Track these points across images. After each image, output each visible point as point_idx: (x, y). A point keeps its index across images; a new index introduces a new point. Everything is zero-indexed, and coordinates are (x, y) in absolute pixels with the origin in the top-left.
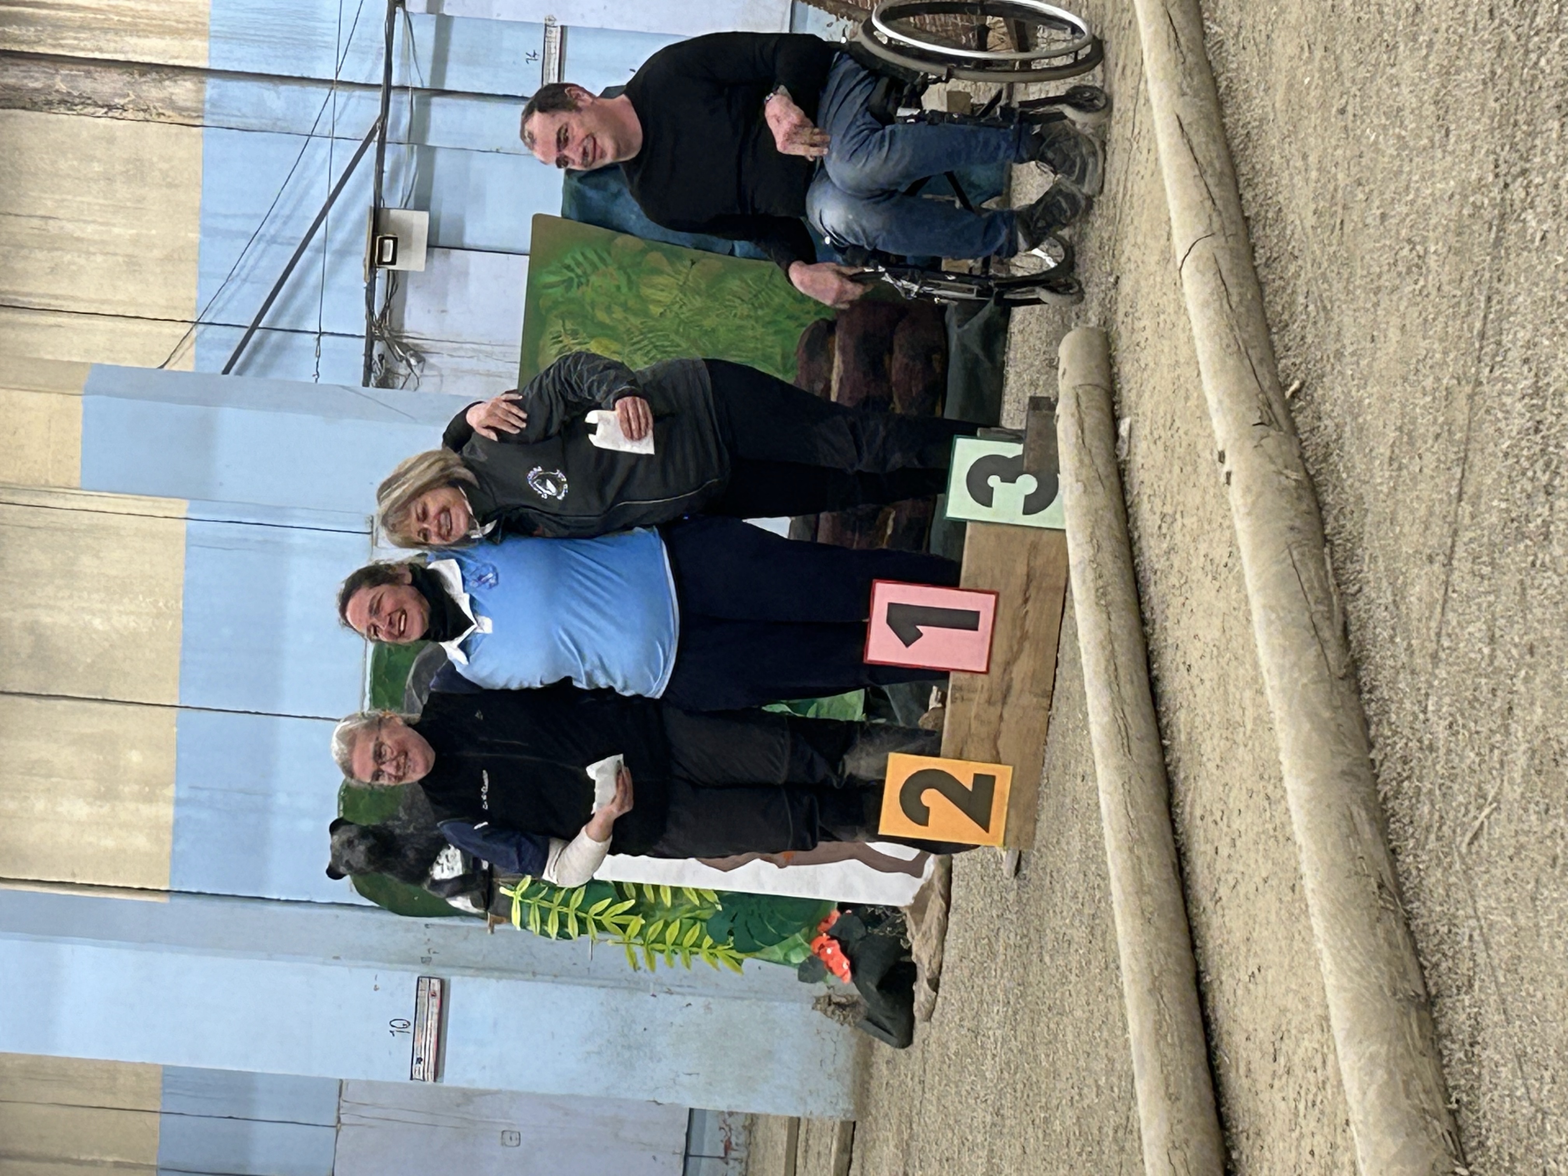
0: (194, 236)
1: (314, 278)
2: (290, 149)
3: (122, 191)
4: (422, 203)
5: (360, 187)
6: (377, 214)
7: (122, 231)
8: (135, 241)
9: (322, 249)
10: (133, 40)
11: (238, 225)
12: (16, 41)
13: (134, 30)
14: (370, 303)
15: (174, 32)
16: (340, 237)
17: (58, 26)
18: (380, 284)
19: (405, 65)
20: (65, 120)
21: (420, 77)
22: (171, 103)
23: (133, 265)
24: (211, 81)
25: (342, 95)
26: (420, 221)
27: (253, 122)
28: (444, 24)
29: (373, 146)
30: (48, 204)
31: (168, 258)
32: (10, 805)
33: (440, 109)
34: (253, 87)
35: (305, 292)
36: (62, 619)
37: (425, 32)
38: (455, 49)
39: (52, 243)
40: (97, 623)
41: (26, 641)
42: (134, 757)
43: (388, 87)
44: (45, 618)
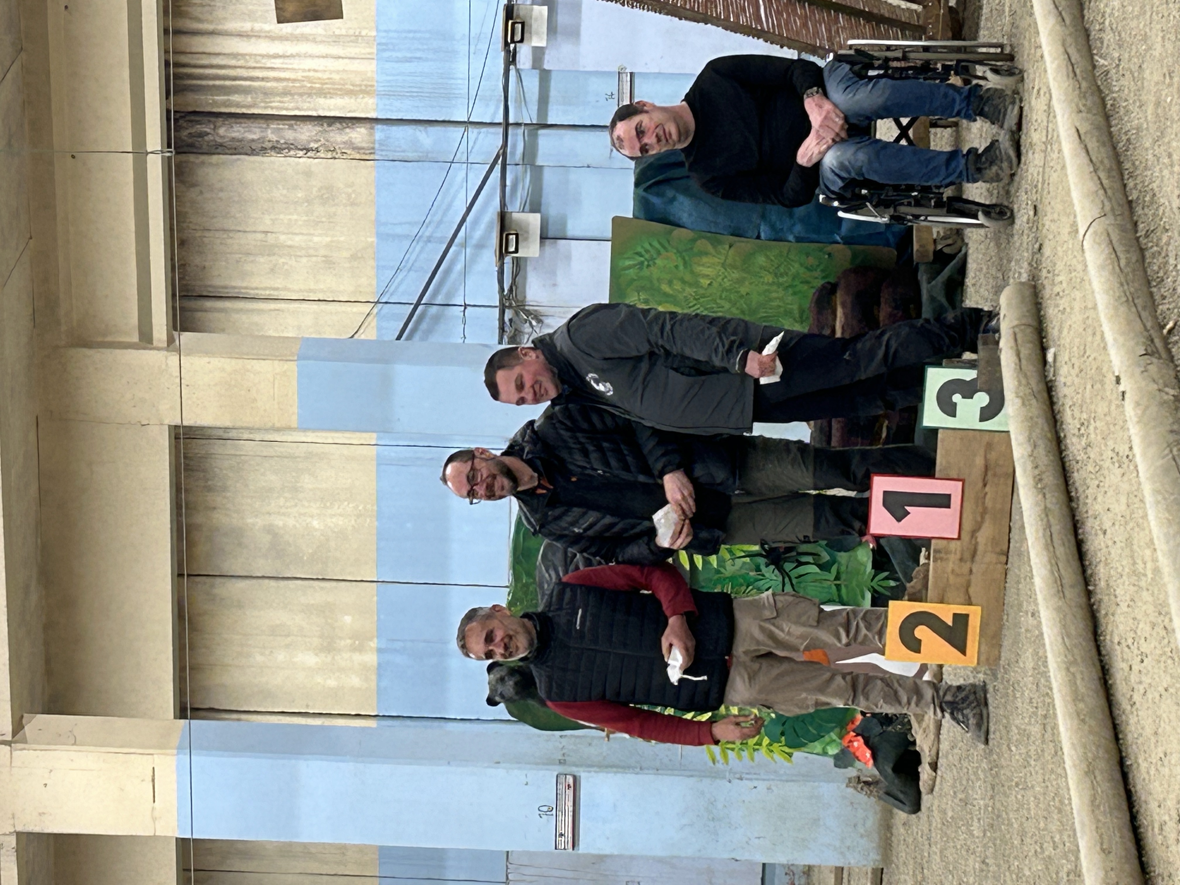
0: (372, 239)
1: (459, 267)
2: (437, 173)
3: (320, 210)
4: (535, 208)
5: (490, 199)
6: (503, 217)
7: (320, 239)
8: (330, 246)
9: (464, 245)
10: (321, 101)
11: (403, 230)
12: (238, 105)
13: (322, 93)
14: (501, 282)
15: (350, 93)
16: (478, 234)
17: (267, 93)
18: (508, 268)
19: (519, 108)
20: (275, 161)
21: (530, 115)
22: (350, 145)
23: (329, 263)
24: (379, 127)
25: (473, 132)
26: (534, 220)
27: (410, 155)
28: (545, 76)
29: (498, 168)
30: (267, 222)
31: (354, 257)
32: (259, 658)
33: (545, 138)
34: (409, 130)
35: (453, 276)
36: (291, 522)
37: (532, 83)
38: (553, 93)
39: (270, 250)
40: (315, 523)
41: (266, 539)
42: (348, 619)
43: (507, 124)
44: (279, 522)
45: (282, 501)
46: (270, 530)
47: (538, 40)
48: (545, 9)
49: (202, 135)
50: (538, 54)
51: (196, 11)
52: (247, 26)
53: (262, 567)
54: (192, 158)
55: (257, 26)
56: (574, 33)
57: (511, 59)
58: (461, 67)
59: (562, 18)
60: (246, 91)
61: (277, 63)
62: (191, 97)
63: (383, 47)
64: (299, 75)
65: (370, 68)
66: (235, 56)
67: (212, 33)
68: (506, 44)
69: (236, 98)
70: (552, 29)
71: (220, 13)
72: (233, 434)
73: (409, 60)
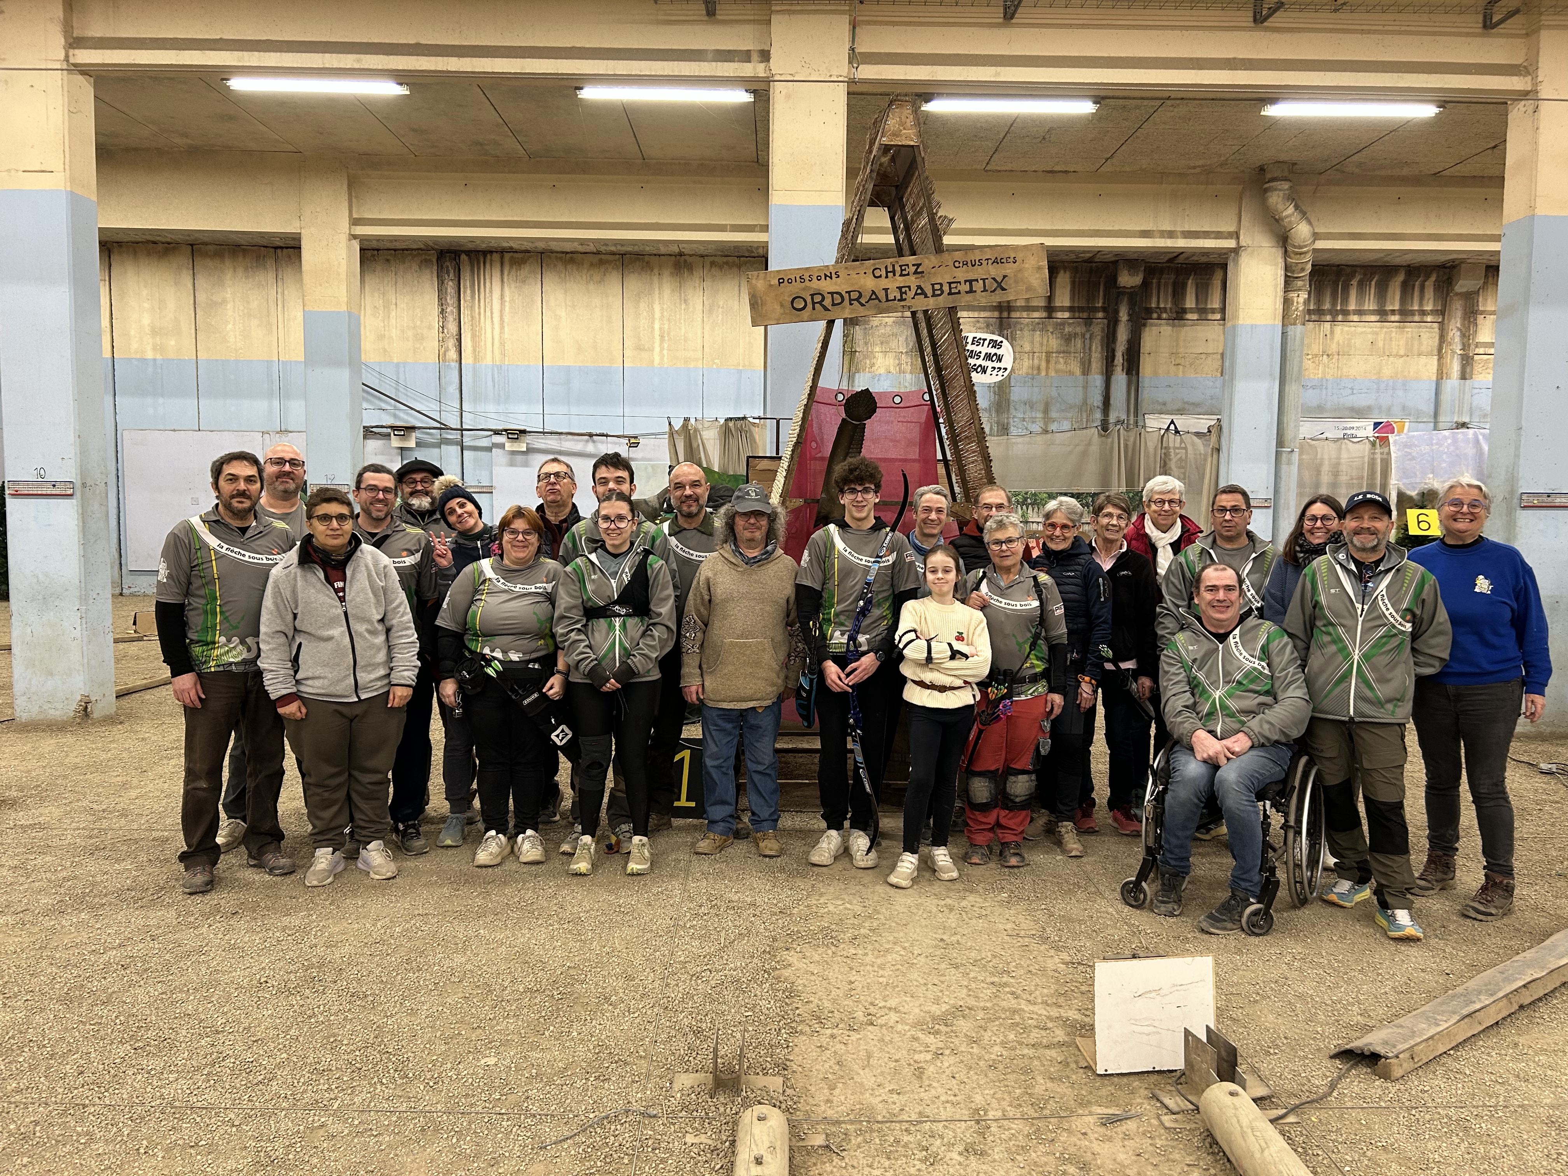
0: (395, 361)
1: (384, 406)
2: (434, 393)
3: (410, 333)
4: (418, 444)
5: (422, 421)
6: (413, 428)
7: (394, 333)
8: (391, 337)
9: (396, 408)
10: (469, 335)
11: (402, 376)
12: (465, 292)
13: (474, 336)
14: (377, 427)
15: (474, 350)
16: (402, 415)
17: (472, 308)
18: (384, 430)
19: (471, 436)
20: (435, 310)
21: (467, 442)
22: (447, 350)
23: (381, 337)
24: (457, 365)
25: (458, 414)
26: (412, 444)
27: (443, 381)
28: (489, 449)
29: (438, 425)
30: (402, 305)
31: (385, 350)
32: (145, 292)
33: (455, 450)
34: (457, 380)
35: (377, 402)
36: (230, 313)
37: (485, 443)
38: (480, 454)
39: (386, 307)
40: (230, 326)
41: (217, 298)
42: (173, 343)
43: (462, 430)
44: (229, 306)
45: (241, 308)
46: (224, 301)
47: (509, 446)
48: (524, 449)
49: (448, 273)
50: (502, 446)
51: (513, 272)
52: (507, 299)
53: (201, 297)
54: (435, 267)
55: (507, 304)
56: (512, 464)
57: (497, 432)
58: (491, 407)
59: (519, 458)
60: (473, 297)
61: (488, 314)
62: (468, 268)
63: (500, 367)
64: (482, 324)
65: (488, 361)
66: (491, 292)
67: (502, 281)
68: (506, 430)
69: (469, 291)
70: (513, 453)
71: (513, 285)
72: (280, 283)
73: (493, 381)
